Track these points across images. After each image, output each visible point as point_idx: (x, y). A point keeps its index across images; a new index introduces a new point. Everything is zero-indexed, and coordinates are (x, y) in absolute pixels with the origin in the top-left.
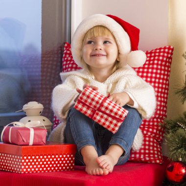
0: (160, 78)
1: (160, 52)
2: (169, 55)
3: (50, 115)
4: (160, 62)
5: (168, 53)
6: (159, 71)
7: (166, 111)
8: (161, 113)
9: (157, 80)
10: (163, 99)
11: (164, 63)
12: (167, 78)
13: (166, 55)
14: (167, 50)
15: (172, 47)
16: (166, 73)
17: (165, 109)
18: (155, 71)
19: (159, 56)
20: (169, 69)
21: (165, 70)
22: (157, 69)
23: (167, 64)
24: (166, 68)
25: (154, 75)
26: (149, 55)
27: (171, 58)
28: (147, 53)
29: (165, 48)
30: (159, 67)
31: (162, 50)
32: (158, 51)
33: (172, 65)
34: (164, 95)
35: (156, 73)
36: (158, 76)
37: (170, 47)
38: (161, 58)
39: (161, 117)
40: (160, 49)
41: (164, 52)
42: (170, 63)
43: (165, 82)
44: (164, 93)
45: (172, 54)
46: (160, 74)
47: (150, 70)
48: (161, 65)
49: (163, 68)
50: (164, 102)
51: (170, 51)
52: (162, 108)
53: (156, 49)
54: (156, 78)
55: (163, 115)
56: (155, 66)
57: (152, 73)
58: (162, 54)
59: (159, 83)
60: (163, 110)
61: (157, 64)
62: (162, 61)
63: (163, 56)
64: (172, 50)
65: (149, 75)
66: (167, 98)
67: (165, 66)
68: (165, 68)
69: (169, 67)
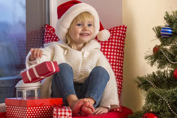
0: (117, 49)
1: (117, 30)
2: (124, 32)
4: (117, 37)
5: (123, 30)
6: (116, 44)
7: (122, 73)
8: (119, 74)
9: (115, 51)
10: (120, 64)
11: (120, 38)
12: (122, 48)
13: (121, 32)
14: (122, 28)
15: (125, 26)
16: (122, 45)
17: (121, 71)
18: (113, 44)
19: (116, 33)
20: (124, 42)
21: (121, 43)
22: (115, 42)
23: (122, 38)
24: (122, 42)
25: (113, 47)
27: (125, 34)
29: (120, 27)
30: (117, 41)
31: (118, 28)
32: (115, 29)
33: (126, 40)
34: (120, 61)
35: (115, 45)
36: (116, 47)
37: (124, 26)
38: (118, 34)
39: (119, 77)
40: (117, 27)
41: (120, 30)
42: (124, 38)
43: (121, 51)
44: (121, 60)
45: (125, 31)
46: (118, 46)
47: (110, 43)
48: (118, 39)
49: (119, 41)
50: (120, 66)
51: (124, 29)
52: (119, 71)
54: (114, 49)
55: (120, 76)
56: (114, 40)
57: (112, 45)
58: (118, 31)
59: (117, 52)
60: (120, 73)
61: (115, 39)
62: (119, 36)
63: (119, 33)
64: (126, 28)
65: (110, 47)
66: (122, 63)
67: (121, 40)
68: (121, 41)
69: (123, 40)
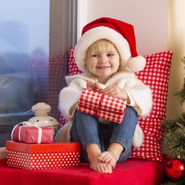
0: (159, 81)
1: (160, 57)
2: (169, 60)
3: (57, 115)
4: (159, 66)
5: (167, 58)
6: (158, 75)
7: (165, 112)
8: (161, 113)
9: (157, 83)
10: (162, 101)
11: (163, 67)
12: (166, 81)
13: (165, 59)
14: (166, 55)
15: (171, 52)
16: (165, 76)
17: (164, 110)
18: (155, 74)
19: (159, 60)
20: (169, 73)
21: (164, 74)
22: (157, 72)
23: (167, 68)
24: (166, 72)
25: (154, 78)
26: (149, 59)
27: (170, 62)
28: (147, 58)
29: (164, 53)
30: (159, 70)
31: (162, 55)
32: (158, 55)
33: (171, 69)
35: (156, 76)
36: (158, 79)
37: (169, 51)
38: (161, 62)
39: (160, 117)
40: (160, 54)
41: (164, 57)
42: (169, 67)
43: (164, 84)
44: (164, 95)
45: (171, 58)
46: (160, 77)
47: (150, 74)
48: (161, 69)
49: (162, 71)
50: (163, 103)
51: (170, 56)
52: (161, 109)
53: (156, 54)
54: (156, 81)
55: (162, 115)
56: (155, 70)
57: (152, 76)
58: (161, 58)
59: (159, 85)
60: (162, 111)
61: (157, 68)
62: (162, 65)
63: (163, 61)
64: (172, 54)
65: (150, 78)
66: (166, 100)
67: (164, 69)
68: (164, 72)
69: (168, 70)
